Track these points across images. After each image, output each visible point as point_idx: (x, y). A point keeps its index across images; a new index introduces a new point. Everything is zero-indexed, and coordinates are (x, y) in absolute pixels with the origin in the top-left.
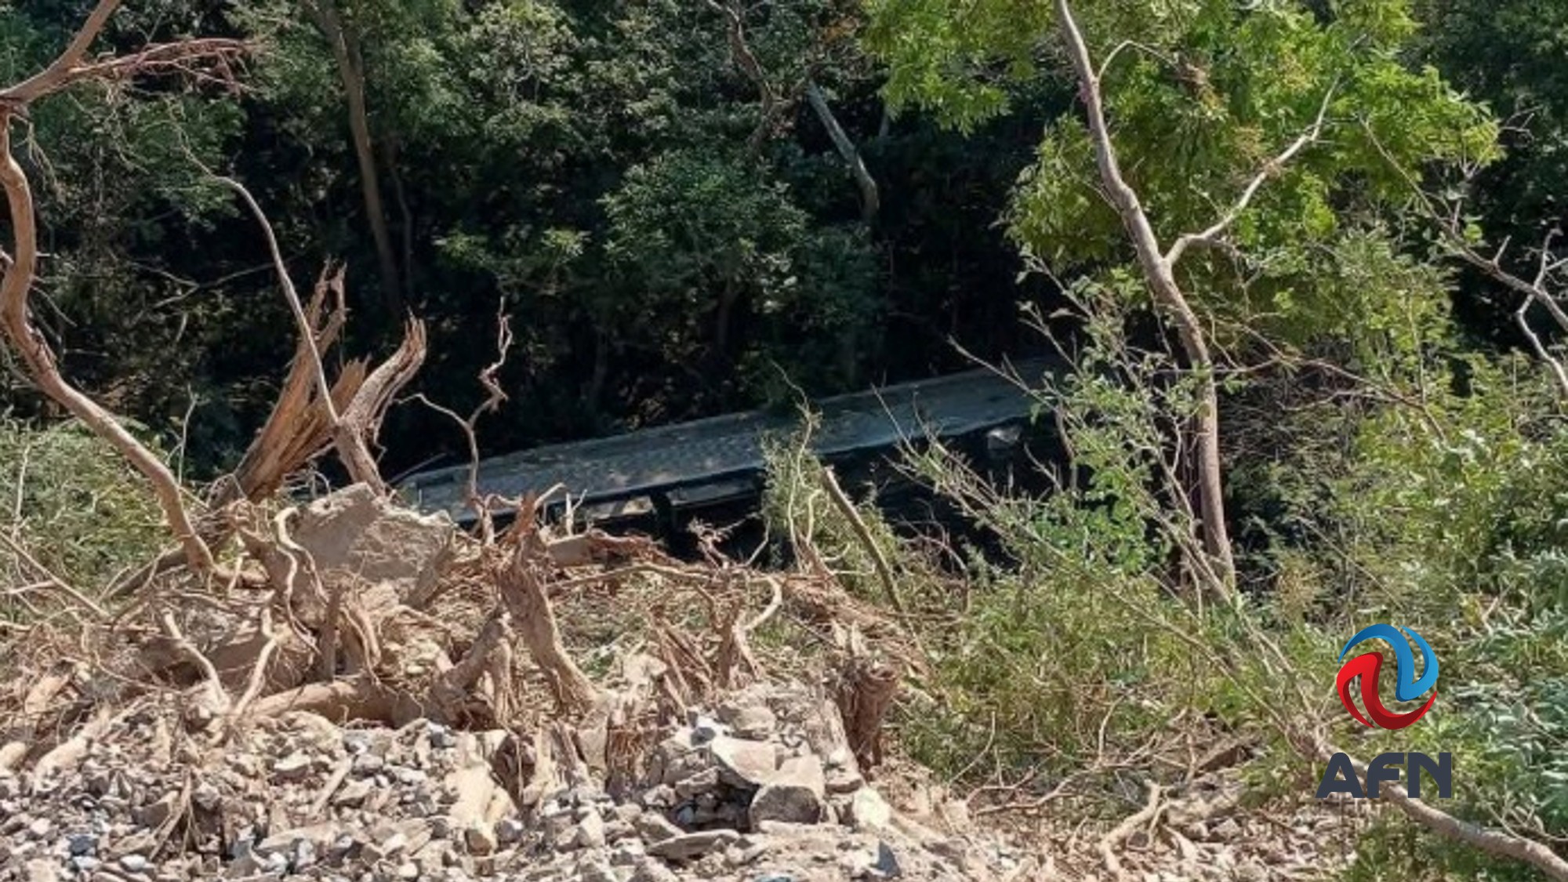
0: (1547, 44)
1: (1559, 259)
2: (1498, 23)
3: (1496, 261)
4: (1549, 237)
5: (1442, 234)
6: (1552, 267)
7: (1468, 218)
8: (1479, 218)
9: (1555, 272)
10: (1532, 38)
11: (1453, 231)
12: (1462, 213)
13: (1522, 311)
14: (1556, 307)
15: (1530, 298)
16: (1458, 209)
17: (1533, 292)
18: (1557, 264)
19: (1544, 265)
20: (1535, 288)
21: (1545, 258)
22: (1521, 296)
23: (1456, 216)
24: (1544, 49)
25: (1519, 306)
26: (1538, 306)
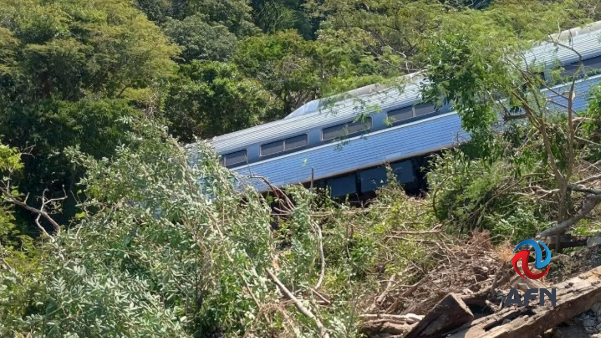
0: (44, 119)
1: (49, 199)
2: (24, 112)
3: (25, 202)
4: (44, 192)
5: (3, 194)
6: (47, 203)
7: (13, 187)
8: (17, 187)
9: (48, 204)
10: (38, 117)
11: (8, 193)
12: (10, 185)
13: (37, 220)
14: (49, 217)
15: (40, 215)
16: (8, 184)
17: (41, 213)
18: (48, 201)
19: (43, 202)
20: (41, 211)
21: (43, 199)
22: (37, 214)
23: (8, 186)
24: (42, 120)
25: (36, 218)
26: (42, 217)
